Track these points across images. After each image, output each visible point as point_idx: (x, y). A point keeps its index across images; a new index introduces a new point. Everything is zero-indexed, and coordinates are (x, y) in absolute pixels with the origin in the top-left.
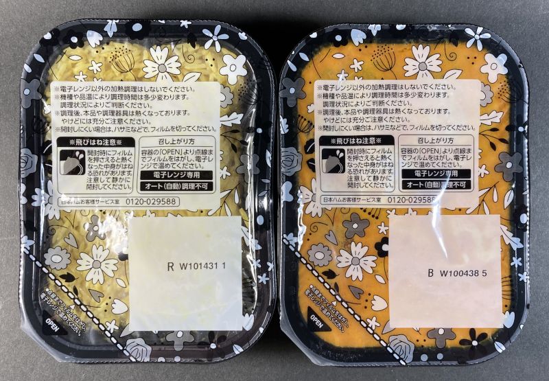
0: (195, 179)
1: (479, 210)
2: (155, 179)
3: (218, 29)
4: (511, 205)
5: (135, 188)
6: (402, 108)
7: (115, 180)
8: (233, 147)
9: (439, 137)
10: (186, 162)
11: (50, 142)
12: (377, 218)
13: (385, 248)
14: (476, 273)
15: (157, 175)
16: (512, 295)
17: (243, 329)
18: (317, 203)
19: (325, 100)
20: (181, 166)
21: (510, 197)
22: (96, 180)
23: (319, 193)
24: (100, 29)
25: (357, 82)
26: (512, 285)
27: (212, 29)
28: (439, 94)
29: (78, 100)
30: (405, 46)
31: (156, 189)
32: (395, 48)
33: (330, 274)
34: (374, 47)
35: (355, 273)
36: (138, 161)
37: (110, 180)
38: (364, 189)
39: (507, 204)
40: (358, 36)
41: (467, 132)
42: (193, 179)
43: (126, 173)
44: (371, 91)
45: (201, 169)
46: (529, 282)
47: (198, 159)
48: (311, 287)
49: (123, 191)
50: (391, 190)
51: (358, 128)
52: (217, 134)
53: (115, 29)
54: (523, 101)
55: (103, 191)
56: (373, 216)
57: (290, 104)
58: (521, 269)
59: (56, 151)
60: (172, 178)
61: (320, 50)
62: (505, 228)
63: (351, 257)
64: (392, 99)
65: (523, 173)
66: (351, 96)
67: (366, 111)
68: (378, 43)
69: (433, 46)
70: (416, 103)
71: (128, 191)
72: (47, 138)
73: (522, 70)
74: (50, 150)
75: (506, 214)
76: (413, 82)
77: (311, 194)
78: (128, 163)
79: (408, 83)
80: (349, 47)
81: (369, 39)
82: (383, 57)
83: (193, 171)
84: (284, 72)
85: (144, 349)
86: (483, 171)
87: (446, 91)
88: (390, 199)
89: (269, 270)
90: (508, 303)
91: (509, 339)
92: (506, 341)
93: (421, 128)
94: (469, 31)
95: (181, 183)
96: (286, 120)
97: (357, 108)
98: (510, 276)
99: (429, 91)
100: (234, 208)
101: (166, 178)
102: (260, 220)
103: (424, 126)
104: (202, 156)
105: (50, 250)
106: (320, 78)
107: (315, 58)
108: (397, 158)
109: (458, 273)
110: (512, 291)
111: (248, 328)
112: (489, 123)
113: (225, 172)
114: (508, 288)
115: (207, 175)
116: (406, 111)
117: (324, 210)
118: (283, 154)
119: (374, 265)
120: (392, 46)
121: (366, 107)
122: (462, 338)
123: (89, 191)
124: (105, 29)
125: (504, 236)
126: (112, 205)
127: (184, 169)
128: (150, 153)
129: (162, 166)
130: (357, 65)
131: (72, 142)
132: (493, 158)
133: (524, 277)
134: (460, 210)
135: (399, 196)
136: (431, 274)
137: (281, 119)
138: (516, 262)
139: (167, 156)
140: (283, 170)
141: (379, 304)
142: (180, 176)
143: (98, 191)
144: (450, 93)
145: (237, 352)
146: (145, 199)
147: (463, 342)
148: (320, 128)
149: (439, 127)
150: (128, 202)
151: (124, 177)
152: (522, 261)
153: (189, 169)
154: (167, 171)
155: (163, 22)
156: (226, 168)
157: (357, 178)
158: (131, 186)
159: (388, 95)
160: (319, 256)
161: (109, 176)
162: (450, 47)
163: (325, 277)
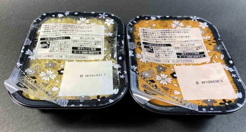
0: (94, 50)
1: (211, 62)
2: (78, 50)
3: (104, 14)
4: (224, 59)
5: (70, 52)
6: (172, 36)
7: (61, 49)
8: (109, 42)
9: (189, 44)
10: (90, 45)
11: (38, 39)
12: (169, 67)
13: (175, 75)
14: (218, 81)
15: (79, 49)
16: (237, 86)
17: (114, 94)
18: (144, 59)
19: (144, 33)
20: (89, 46)
21: (222, 56)
22: (53, 49)
23: (144, 56)
24: (63, 14)
25: (155, 30)
26: (235, 83)
27: (102, 14)
28: (185, 32)
29: (51, 28)
30: (170, 21)
31: (78, 53)
32: (167, 21)
33: (153, 81)
34: (159, 21)
35: (164, 83)
36: (71, 44)
37: (59, 49)
38: (162, 59)
39: (222, 59)
40: (153, 18)
41: (199, 42)
42: (93, 50)
43: (66, 47)
44: (160, 32)
45: (96, 48)
46: (242, 82)
47: (96, 44)
48: (144, 84)
49: (65, 53)
50: (173, 58)
51: (157, 42)
52: (103, 38)
53: (68, 14)
54: (217, 33)
55: (56, 53)
56: (167, 66)
57: (131, 32)
58: (237, 78)
59: (39, 41)
60: (85, 50)
61: (140, 21)
62: (224, 66)
63: (161, 78)
64: (168, 34)
65: (225, 50)
66: (153, 33)
67: (159, 37)
68: (161, 20)
69: (180, 21)
70: (177, 35)
71: (67, 53)
72: (37, 38)
73: (214, 26)
74: (37, 41)
75: (223, 62)
76: (175, 29)
77: (141, 56)
78: (67, 44)
79: (173, 29)
80: (150, 21)
81: (157, 19)
82: (163, 24)
83: (93, 48)
84: (128, 25)
85: (65, 101)
86: (209, 51)
87: (188, 31)
88: (173, 61)
89: (125, 73)
90: (237, 89)
91: (243, 102)
92: (242, 103)
93: (181, 42)
94: (191, 17)
95: (88, 52)
96: (129, 36)
97: (156, 36)
98: (233, 80)
99: (181, 31)
100: (109, 58)
101: (82, 49)
102: (120, 58)
103: (182, 41)
104: (97, 43)
105: (28, 69)
106: (141, 27)
107: (139, 22)
108: (173, 50)
109: (210, 82)
110: (236, 85)
111: (116, 93)
112: (206, 39)
113: (106, 49)
114: (234, 85)
115: (99, 49)
116: (174, 37)
117: (147, 62)
118: (129, 44)
119: (172, 81)
120: (165, 21)
121: (159, 36)
122: (220, 102)
123: (50, 53)
124: (65, 14)
125: (225, 68)
126: (59, 57)
127: (90, 47)
128: (76, 41)
129: (81, 46)
130: (154, 25)
131: (46, 39)
132: (212, 47)
133: (240, 80)
134: (203, 63)
135: (177, 60)
136: (198, 83)
137: (128, 35)
138: (234, 76)
139: (83, 43)
140: (129, 47)
141: (177, 93)
142: (88, 49)
143: (54, 52)
144: (189, 32)
145: (111, 102)
146: (73, 56)
147: (221, 104)
148: (143, 40)
149: (188, 41)
150: (66, 57)
151: (65, 48)
152: (236, 75)
153: (92, 47)
154: (83, 48)
155: (85, 12)
156: (106, 48)
157: (159, 55)
158: (68, 51)
159: (166, 33)
160: (147, 74)
161: (59, 48)
162: (186, 21)
163: (150, 82)
